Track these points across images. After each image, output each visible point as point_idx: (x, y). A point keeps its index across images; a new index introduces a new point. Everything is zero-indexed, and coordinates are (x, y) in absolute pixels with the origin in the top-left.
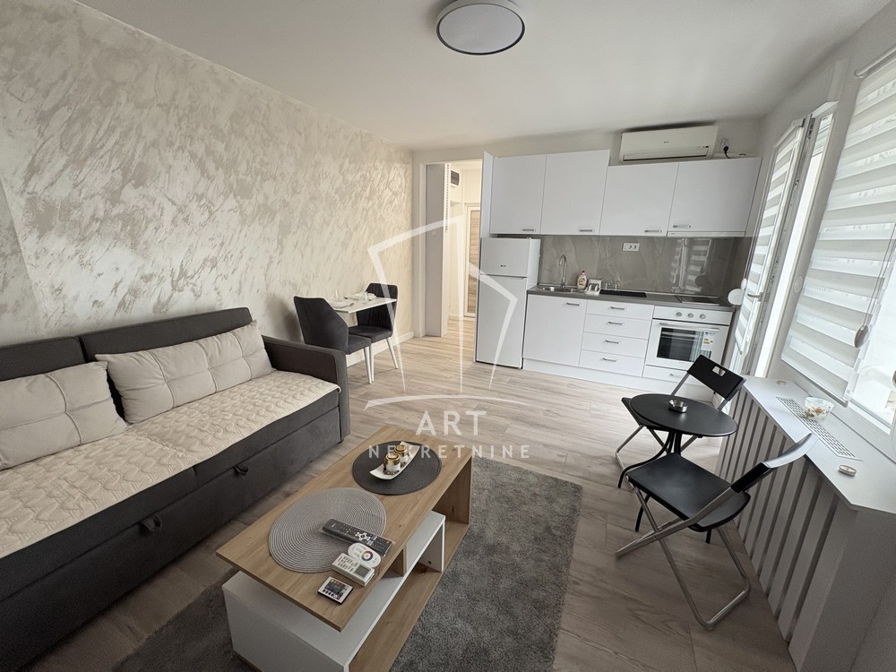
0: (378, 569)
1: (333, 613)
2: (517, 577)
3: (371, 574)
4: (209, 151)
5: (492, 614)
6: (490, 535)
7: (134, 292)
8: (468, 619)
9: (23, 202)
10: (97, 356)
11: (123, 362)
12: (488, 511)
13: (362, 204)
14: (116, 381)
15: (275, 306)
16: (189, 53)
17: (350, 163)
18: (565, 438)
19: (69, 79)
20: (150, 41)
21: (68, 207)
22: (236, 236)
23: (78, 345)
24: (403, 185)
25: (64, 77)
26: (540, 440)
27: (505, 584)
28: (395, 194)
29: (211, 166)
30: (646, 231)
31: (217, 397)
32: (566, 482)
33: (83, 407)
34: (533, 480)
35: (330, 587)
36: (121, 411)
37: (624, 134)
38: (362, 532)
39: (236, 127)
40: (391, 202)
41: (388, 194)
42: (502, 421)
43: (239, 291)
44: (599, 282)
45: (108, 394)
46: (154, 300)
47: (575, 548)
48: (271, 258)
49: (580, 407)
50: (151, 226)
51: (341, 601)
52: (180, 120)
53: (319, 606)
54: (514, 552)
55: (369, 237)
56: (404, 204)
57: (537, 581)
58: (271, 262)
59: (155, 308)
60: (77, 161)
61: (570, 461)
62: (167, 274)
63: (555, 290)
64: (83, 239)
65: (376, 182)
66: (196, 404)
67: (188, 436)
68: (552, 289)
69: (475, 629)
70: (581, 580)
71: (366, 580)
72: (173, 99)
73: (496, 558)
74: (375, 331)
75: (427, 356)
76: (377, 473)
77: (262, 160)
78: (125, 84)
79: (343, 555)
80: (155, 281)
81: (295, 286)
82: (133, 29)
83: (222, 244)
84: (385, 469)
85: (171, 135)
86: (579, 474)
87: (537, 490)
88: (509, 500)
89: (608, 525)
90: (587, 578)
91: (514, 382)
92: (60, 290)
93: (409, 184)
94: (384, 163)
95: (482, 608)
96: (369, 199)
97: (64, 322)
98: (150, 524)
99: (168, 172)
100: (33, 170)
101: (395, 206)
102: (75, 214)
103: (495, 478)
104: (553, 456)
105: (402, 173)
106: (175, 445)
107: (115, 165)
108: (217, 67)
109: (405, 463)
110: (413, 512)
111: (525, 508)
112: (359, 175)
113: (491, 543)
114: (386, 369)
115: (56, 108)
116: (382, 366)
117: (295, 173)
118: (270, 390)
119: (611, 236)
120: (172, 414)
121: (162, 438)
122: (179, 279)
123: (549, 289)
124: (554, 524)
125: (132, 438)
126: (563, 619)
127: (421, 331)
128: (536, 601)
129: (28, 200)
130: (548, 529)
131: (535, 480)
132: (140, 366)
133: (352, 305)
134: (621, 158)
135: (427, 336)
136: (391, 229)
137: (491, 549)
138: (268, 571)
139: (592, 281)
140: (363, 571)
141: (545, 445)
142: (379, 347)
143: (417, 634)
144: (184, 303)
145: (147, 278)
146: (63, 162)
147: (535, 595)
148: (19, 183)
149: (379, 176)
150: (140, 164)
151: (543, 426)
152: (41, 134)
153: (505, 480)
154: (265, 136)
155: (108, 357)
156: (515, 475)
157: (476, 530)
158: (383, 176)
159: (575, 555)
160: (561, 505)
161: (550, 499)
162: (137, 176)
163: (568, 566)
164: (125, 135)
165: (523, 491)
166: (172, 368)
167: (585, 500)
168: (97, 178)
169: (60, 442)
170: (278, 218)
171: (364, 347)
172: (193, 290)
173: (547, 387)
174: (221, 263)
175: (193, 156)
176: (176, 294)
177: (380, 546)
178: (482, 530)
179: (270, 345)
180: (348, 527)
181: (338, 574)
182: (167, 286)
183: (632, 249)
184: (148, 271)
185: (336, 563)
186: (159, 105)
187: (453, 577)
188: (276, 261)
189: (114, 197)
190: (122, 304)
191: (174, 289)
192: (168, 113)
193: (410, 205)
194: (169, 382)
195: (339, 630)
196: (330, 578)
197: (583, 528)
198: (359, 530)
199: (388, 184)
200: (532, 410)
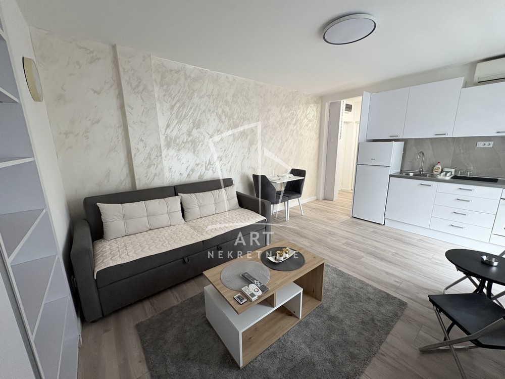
0: (259, 297)
1: (237, 307)
2: (343, 337)
3: (256, 297)
4: (223, 111)
5: (323, 349)
6: (333, 311)
7: (193, 170)
8: (309, 346)
9: (164, 137)
10: (179, 194)
11: (185, 196)
12: (335, 298)
13: (291, 127)
14: (183, 204)
15: (244, 178)
16: (219, 73)
17: (286, 107)
18: (404, 272)
19: (181, 92)
20: (206, 72)
21: (177, 138)
22: (230, 147)
23: (174, 188)
24: (315, 116)
25: (179, 92)
26: (383, 269)
27: (334, 337)
28: (310, 121)
29: (223, 117)
30: (498, 132)
31: (216, 215)
32: (395, 297)
33: (173, 212)
34: (370, 290)
35: (239, 297)
36: (183, 216)
37: (478, 64)
38: (257, 281)
39: (234, 99)
40: (307, 125)
41: (306, 121)
42: (359, 253)
43: (230, 171)
44: (453, 170)
45: (180, 209)
46: (199, 174)
47: (389, 336)
48: (244, 156)
49: (424, 255)
50: (200, 144)
51: (241, 303)
52: (214, 100)
53: (232, 302)
54: (346, 324)
55: (293, 145)
56: (315, 126)
57: (356, 343)
58: (244, 158)
59: (199, 177)
60: (180, 122)
61: (403, 286)
62: (204, 163)
63: (414, 175)
64: (179, 150)
65: (299, 116)
66: (208, 217)
67: (202, 229)
68: (411, 174)
69: (311, 352)
70: (387, 355)
71: (253, 299)
72: (212, 93)
73: (333, 323)
74: (293, 194)
75: (322, 211)
76: (271, 259)
77: (244, 112)
78: (196, 90)
79: (247, 287)
80: (200, 165)
81: (254, 169)
82: (201, 68)
83: (225, 150)
84: (276, 258)
85: (210, 107)
86: (408, 296)
87: (372, 297)
88: (350, 297)
89: (420, 331)
90: (392, 355)
91: (375, 232)
92: (171, 169)
93: (319, 115)
94: (304, 105)
95: (318, 344)
96: (295, 124)
97: (171, 181)
98: (186, 260)
99: (208, 122)
100: (168, 126)
101: (310, 127)
102: (178, 141)
103: (345, 283)
104: (391, 280)
105: (315, 109)
106: (198, 231)
107: (191, 121)
108: (229, 76)
109: (286, 258)
110: (283, 280)
111: (360, 304)
112: (290, 113)
113: (333, 315)
114: (296, 214)
115: (176, 103)
116: (295, 213)
117: (258, 116)
118: (236, 216)
119: (465, 138)
120: (199, 220)
121: (194, 228)
122: (208, 165)
123: (409, 175)
124: (378, 318)
125: (185, 226)
126: (367, 369)
127: (321, 196)
128: (351, 353)
129: (166, 137)
130: (373, 320)
131: (373, 291)
132: (191, 199)
133: (280, 179)
134: (476, 80)
135: (325, 199)
136: (306, 140)
137: (332, 318)
138: (218, 284)
139: (446, 170)
140: (253, 295)
141: (387, 273)
142: (293, 203)
143: (280, 341)
144: (209, 176)
145: (197, 165)
146: (176, 122)
147: (351, 350)
148: (164, 131)
149: (301, 112)
150: (199, 120)
151: (390, 262)
152: (171, 113)
153: (352, 286)
154: (246, 101)
155: (182, 194)
156: (359, 285)
157: (325, 306)
158: (303, 112)
159: (388, 340)
160: (387, 309)
161: (379, 304)
162: (197, 125)
163: (381, 343)
164: (195, 110)
165: (362, 294)
166: (201, 201)
167: (407, 312)
168: (185, 127)
169: (165, 224)
170: (249, 137)
171: (285, 202)
172: (213, 170)
173: (400, 239)
174: (224, 158)
175: (217, 114)
176: (207, 171)
177: (263, 289)
178: (329, 307)
179: (240, 196)
180: (252, 277)
181: (243, 293)
182: (204, 168)
183: (486, 146)
184: (198, 162)
185: (243, 289)
186: (207, 96)
187: (306, 324)
188: (246, 157)
189: (189, 133)
190: (188, 175)
191: (206, 169)
192: (210, 98)
193: (318, 126)
194: (200, 207)
195: (238, 314)
196: (239, 294)
197: (399, 327)
198: (256, 279)
199: (306, 115)
200: (384, 251)
